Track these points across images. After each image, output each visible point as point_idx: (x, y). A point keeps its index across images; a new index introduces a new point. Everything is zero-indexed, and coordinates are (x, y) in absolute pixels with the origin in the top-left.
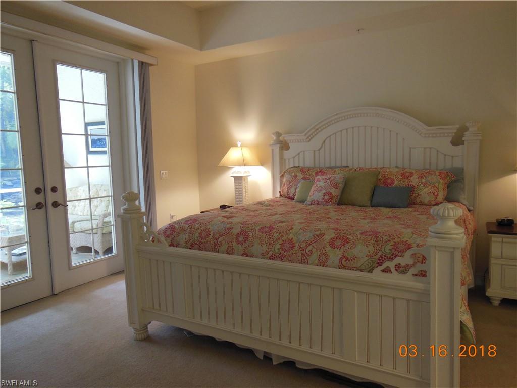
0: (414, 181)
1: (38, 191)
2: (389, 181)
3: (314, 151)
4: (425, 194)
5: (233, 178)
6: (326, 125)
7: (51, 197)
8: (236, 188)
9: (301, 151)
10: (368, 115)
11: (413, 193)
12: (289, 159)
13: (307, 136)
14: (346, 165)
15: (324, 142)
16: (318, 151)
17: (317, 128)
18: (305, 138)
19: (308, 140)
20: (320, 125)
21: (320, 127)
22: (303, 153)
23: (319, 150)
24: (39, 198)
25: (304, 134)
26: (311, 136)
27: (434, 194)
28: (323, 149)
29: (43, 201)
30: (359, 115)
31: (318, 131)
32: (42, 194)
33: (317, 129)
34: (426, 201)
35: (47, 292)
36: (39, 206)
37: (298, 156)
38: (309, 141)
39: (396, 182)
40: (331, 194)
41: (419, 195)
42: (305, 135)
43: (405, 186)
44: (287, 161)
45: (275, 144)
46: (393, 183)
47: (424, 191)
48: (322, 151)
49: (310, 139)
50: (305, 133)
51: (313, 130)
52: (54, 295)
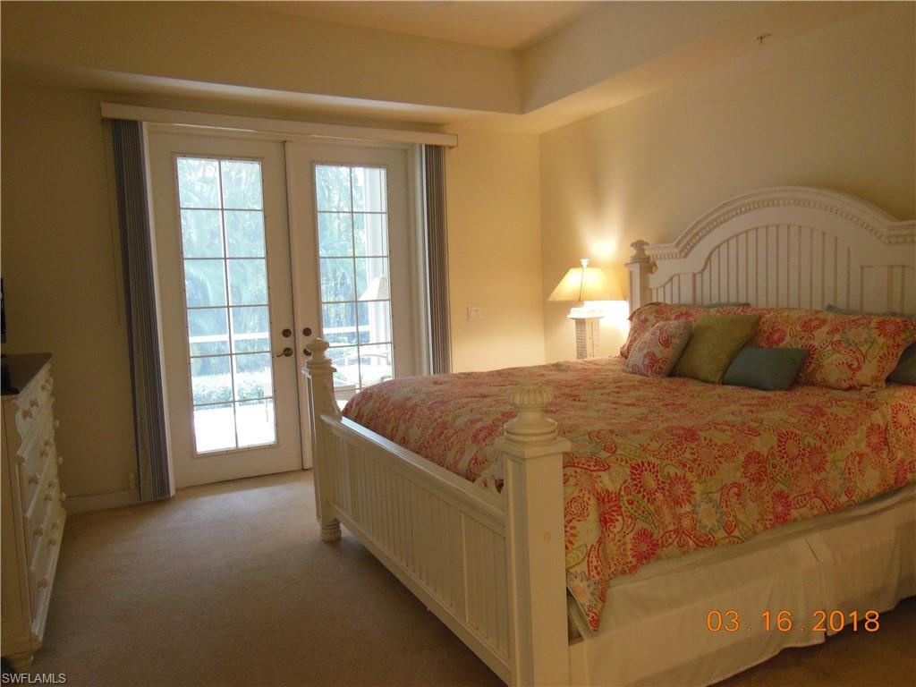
0: (820, 336)
1: (286, 333)
2: (776, 337)
3: (694, 275)
4: (832, 364)
5: (574, 321)
6: (711, 226)
7: (302, 342)
8: (578, 338)
9: (674, 275)
10: (781, 202)
11: (810, 363)
12: (657, 289)
13: (681, 246)
14: (744, 301)
15: (709, 258)
16: (700, 275)
17: (695, 231)
18: (677, 250)
19: (683, 253)
20: (701, 226)
21: (701, 230)
22: (677, 277)
23: (702, 272)
24: (287, 343)
25: (675, 243)
26: (688, 247)
27: (850, 366)
28: (708, 269)
29: (292, 347)
30: (766, 203)
31: (697, 237)
32: (291, 338)
33: (697, 234)
34: (832, 380)
35: (296, 466)
36: (287, 352)
37: (670, 284)
38: (685, 256)
39: (788, 339)
40: (654, 355)
41: (820, 367)
42: (677, 245)
43: (800, 347)
44: (654, 292)
45: (632, 263)
46: (781, 340)
47: (828, 361)
48: (706, 273)
49: (685, 251)
50: (677, 240)
51: (690, 236)
52: (303, 469)
